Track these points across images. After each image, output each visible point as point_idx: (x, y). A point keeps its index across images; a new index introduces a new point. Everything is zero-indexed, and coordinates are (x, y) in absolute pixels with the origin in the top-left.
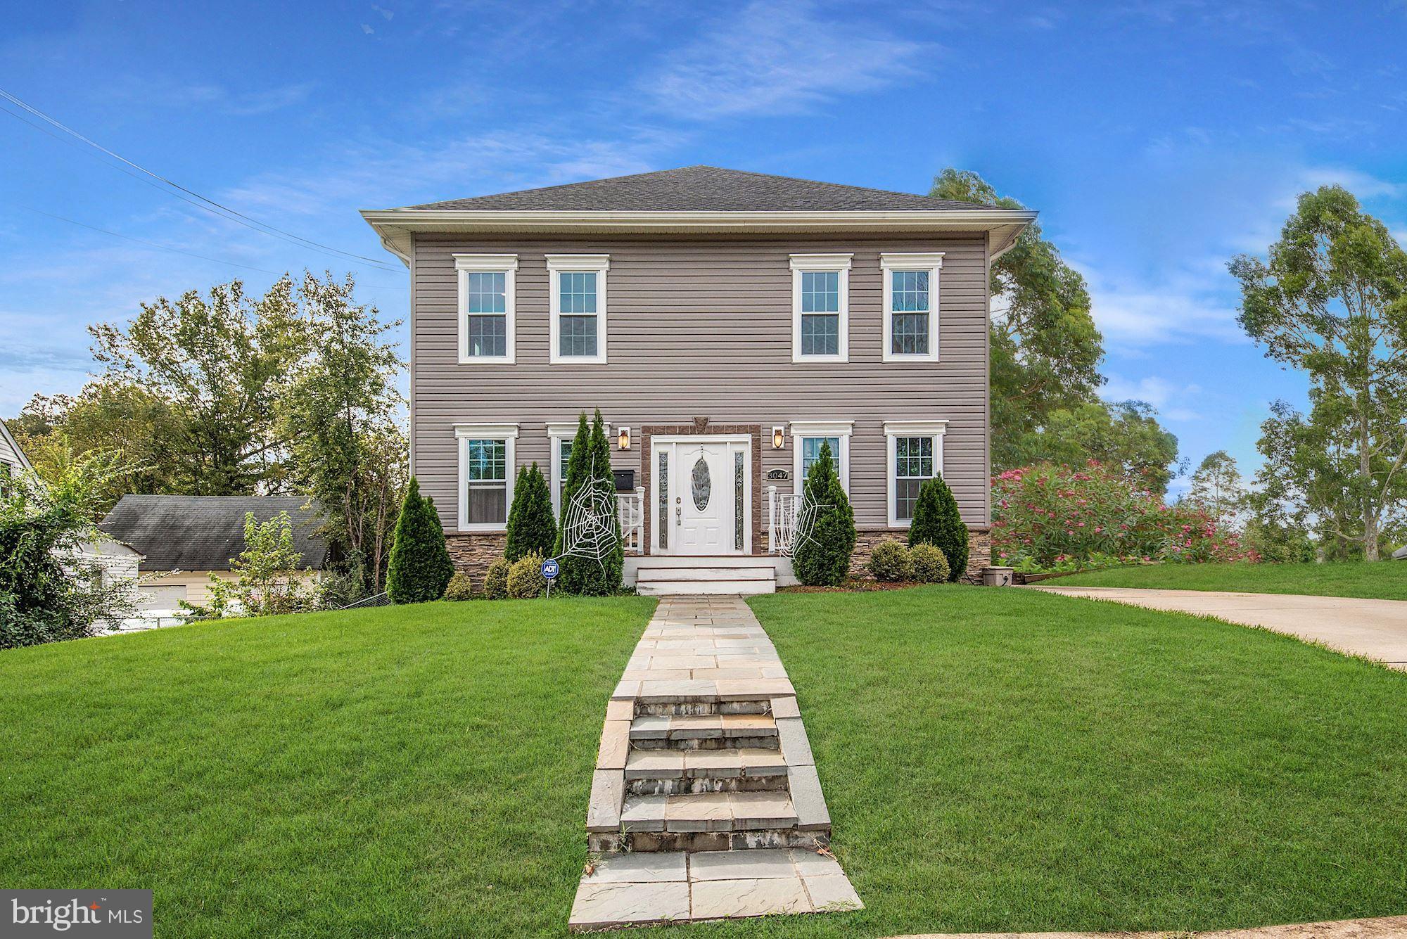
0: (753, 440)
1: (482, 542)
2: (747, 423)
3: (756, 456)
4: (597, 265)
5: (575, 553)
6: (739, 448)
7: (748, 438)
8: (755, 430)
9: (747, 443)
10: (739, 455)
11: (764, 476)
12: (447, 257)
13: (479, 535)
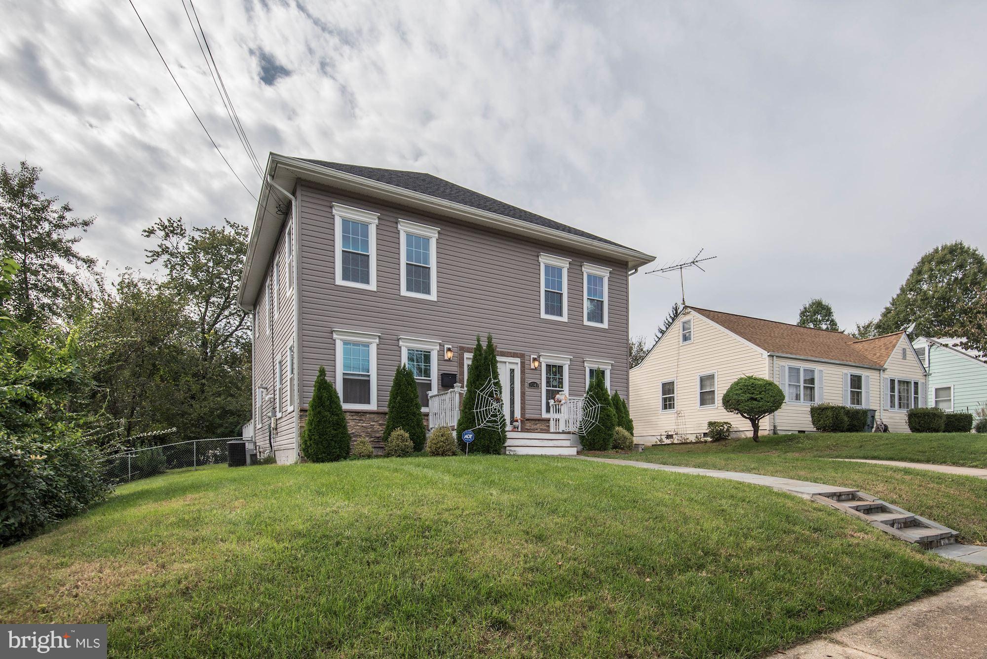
0: (521, 362)
1: (354, 417)
2: (517, 352)
3: (523, 372)
4: (432, 234)
5: (486, 426)
6: (513, 367)
7: (518, 360)
8: (522, 356)
9: (517, 363)
10: (512, 371)
11: (527, 385)
12: (328, 204)
13: (352, 412)
